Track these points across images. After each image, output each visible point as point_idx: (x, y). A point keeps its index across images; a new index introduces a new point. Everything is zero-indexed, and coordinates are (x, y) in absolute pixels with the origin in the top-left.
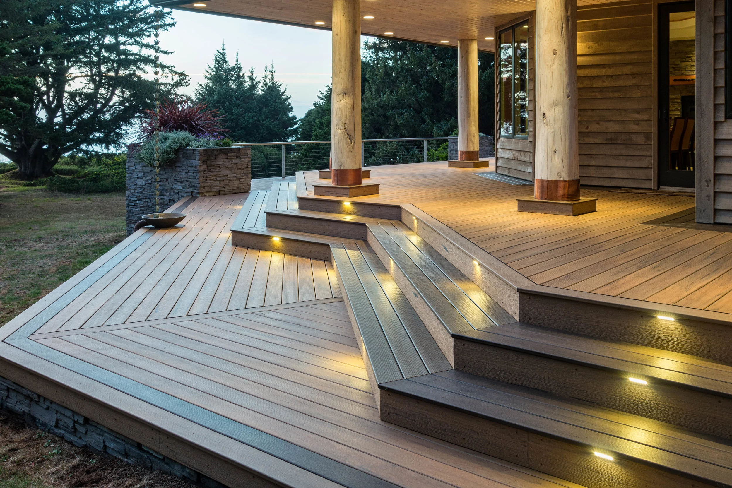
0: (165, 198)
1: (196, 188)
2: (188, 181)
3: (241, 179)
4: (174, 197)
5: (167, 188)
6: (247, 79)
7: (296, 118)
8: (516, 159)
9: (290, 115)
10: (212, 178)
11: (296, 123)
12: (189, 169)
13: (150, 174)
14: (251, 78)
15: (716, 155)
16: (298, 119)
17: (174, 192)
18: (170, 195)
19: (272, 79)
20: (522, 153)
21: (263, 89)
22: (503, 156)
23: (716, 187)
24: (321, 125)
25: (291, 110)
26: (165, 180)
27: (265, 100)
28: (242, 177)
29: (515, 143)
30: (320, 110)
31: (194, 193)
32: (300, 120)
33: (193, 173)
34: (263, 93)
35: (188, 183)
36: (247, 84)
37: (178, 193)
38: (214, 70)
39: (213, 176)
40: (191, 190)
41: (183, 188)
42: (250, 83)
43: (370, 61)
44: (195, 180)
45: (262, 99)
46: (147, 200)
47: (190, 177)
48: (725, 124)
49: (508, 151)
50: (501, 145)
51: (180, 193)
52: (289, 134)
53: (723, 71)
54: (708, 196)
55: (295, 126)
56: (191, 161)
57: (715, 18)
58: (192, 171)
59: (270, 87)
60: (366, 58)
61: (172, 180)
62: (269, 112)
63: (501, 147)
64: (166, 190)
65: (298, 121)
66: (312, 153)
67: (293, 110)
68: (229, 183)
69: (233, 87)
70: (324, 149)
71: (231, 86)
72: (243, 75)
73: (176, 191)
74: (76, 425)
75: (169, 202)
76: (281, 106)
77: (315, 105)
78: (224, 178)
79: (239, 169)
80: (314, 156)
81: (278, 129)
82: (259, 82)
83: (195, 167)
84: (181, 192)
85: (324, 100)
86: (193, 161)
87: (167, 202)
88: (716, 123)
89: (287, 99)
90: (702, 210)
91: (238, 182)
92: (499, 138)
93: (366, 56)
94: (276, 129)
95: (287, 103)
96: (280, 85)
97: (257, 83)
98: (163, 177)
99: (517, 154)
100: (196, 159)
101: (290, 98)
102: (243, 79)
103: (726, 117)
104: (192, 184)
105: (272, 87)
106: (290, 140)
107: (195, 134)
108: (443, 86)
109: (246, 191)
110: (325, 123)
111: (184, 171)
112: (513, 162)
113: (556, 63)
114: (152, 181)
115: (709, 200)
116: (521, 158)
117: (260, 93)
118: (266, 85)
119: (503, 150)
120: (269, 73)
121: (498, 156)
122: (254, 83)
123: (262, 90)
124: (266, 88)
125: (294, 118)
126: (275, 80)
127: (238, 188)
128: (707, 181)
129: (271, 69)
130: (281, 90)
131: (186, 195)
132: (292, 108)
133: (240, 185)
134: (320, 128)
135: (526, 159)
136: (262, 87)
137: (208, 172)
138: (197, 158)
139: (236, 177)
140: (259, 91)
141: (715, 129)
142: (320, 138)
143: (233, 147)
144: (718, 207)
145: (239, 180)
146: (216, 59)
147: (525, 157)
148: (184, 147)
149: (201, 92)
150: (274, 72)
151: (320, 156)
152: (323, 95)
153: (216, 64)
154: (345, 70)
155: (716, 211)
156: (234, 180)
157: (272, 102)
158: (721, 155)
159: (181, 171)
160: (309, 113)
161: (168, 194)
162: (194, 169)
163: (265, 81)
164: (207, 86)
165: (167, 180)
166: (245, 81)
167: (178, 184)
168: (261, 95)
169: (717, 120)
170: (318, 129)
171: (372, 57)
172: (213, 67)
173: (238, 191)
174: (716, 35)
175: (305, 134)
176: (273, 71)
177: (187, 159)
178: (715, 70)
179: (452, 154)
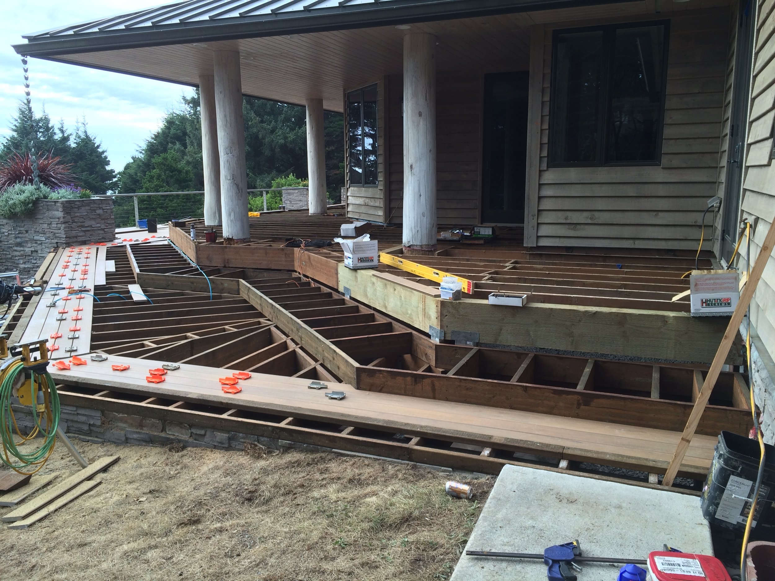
0: (27, 249)
1: (62, 239)
2: (52, 232)
3: (105, 229)
4: (36, 249)
5: (27, 239)
6: (57, 131)
7: (114, 172)
8: (366, 205)
9: (108, 168)
10: (77, 229)
11: (115, 177)
12: (51, 220)
13: (6, 226)
14: (62, 131)
15: (540, 196)
16: (116, 173)
17: (36, 243)
18: (32, 246)
19: (85, 132)
20: (372, 200)
21: (75, 141)
22: (353, 202)
23: (539, 220)
24: (150, 178)
25: (108, 163)
26: (24, 232)
27: (79, 153)
28: (105, 227)
29: (365, 191)
30: (141, 164)
31: (59, 244)
32: (119, 173)
33: (57, 224)
34: (76, 145)
35: (52, 234)
36: (58, 136)
37: (41, 244)
38: (19, 121)
39: (78, 227)
40: (56, 241)
41: (46, 239)
42: (61, 135)
43: (188, 116)
44: (59, 231)
45: (76, 152)
46: (5, 252)
47: (54, 228)
48: (547, 172)
49: (359, 198)
50: (351, 193)
51: (43, 244)
52: (109, 187)
53: (547, 131)
54: (533, 227)
55: (115, 180)
56: (54, 212)
57: (543, 89)
58: (56, 223)
59: (83, 140)
60: (184, 112)
61: (33, 232)
62: (85, 166)
63: (352, 195)
64: (27, 242)
65: (116, 175)
66: (144, 204)
67: (110, 163)
68: (94, 233)
69: (42, 139)
70: (156, 201)
71: (39, 138)
72: (53, 127)
73: (39, 242)
74: (91, 427)
75: (32, 254)
76: (97, 159)
77: (133, 158)
78: (88, 229)
79: (102, 219)
80: (147, 208)
81: (96, 183)
82: (71, 134)
83: (59, 218)
84: (45, 243)
85: (143, 154)
86: (56, 212)
87: (30, 254)
88: (540, 171)
89: (103, 152)
90: (529, 237)
91: (102, 232)
92: (349, 188)
93: (183, 110)
94: (94, 182)
95: (103, 156)
96: (95, 138)
97: (68, 136)
98: (22, 229)
99: (367, 200)
100: (58, 211)
101: (106, 151)
102: (53, 130)
103: (548, 167)
104: (57, 235)
105: (85, 139)
106: (109, 193)
107: (49, 186)
108: (263, 141)
109: (111, 240)
110: (154, 176)
111: (47, 222)
112: (363, 207)
113: (421, 123)
114: (8, 234)
115: (534, 229)
116: (372, 204)
117: (73, 145)
118: (79, 137)
119: (354, 197)
120: (80, 125)
121: (348, 203)
122: (66, 135)
123: (75, 143)
124: (79, 140)
125: (112, 171)
126: (89, 133)
127: (103, 238)
128: (533, 215)
129: (83, 121)
130: (95, 143)
131: (50, 246)
132: (109, 161)
133: (105, 234)
134: (149, 181)
135: (376, 204)
136: (75, 139)
137: (72, 223)
138: (61, 209)
139: (100, 227)
140: (72, 143)
141: (540, 176)
142: (151, 191)
143: (93, 198)
144: (539, 235)
145: (103, 230)
146: (20, 109)
147: (375, 202)
148: (42, 199)
149: (6, 144)
150: (87, 124)
151: (153, 208)
152: (141, 148)
153: (20, 114)
154: (231, 126)
155: (538, 237)
156: (99, 230)
157: (87, 155)
158: (543, 196)
159: (43, 222)
160: (127, 167)
161: (29, 245)
162: (57, 220)
163: (77, 133)
164: (13, 138)
165: (27, 232)
166: (55, 133)
167: (40, 235)
168: (74, 148)
169: (541, 169)
170: (147, 182)
171: (190, 111)
172: (17, 118)
173: (103, 240)
174: (543, 103)
175: (128, 188)
176: (85, 123)
177: (48, 210)
178: (542, 130)
179: (286, 204)
